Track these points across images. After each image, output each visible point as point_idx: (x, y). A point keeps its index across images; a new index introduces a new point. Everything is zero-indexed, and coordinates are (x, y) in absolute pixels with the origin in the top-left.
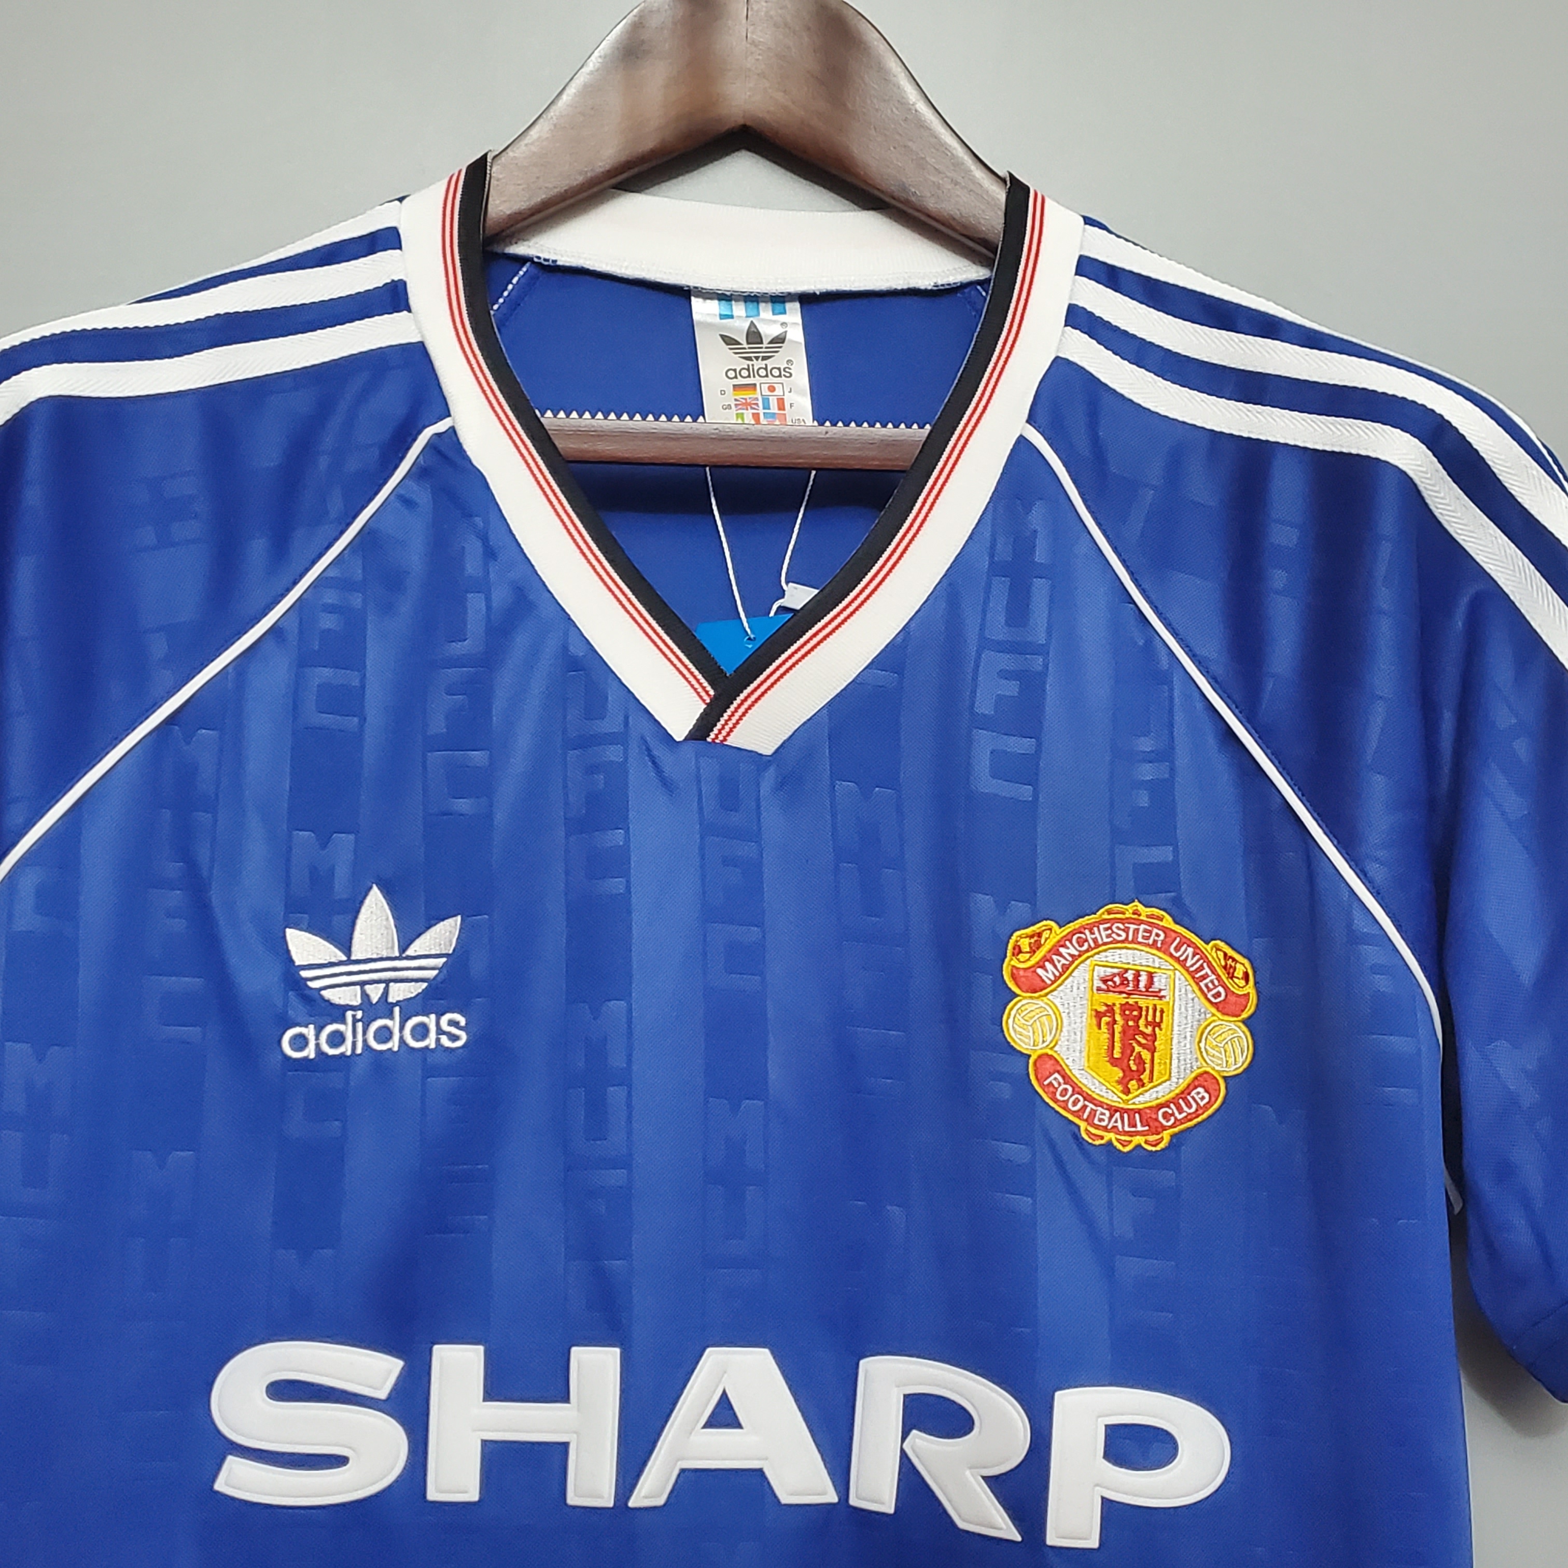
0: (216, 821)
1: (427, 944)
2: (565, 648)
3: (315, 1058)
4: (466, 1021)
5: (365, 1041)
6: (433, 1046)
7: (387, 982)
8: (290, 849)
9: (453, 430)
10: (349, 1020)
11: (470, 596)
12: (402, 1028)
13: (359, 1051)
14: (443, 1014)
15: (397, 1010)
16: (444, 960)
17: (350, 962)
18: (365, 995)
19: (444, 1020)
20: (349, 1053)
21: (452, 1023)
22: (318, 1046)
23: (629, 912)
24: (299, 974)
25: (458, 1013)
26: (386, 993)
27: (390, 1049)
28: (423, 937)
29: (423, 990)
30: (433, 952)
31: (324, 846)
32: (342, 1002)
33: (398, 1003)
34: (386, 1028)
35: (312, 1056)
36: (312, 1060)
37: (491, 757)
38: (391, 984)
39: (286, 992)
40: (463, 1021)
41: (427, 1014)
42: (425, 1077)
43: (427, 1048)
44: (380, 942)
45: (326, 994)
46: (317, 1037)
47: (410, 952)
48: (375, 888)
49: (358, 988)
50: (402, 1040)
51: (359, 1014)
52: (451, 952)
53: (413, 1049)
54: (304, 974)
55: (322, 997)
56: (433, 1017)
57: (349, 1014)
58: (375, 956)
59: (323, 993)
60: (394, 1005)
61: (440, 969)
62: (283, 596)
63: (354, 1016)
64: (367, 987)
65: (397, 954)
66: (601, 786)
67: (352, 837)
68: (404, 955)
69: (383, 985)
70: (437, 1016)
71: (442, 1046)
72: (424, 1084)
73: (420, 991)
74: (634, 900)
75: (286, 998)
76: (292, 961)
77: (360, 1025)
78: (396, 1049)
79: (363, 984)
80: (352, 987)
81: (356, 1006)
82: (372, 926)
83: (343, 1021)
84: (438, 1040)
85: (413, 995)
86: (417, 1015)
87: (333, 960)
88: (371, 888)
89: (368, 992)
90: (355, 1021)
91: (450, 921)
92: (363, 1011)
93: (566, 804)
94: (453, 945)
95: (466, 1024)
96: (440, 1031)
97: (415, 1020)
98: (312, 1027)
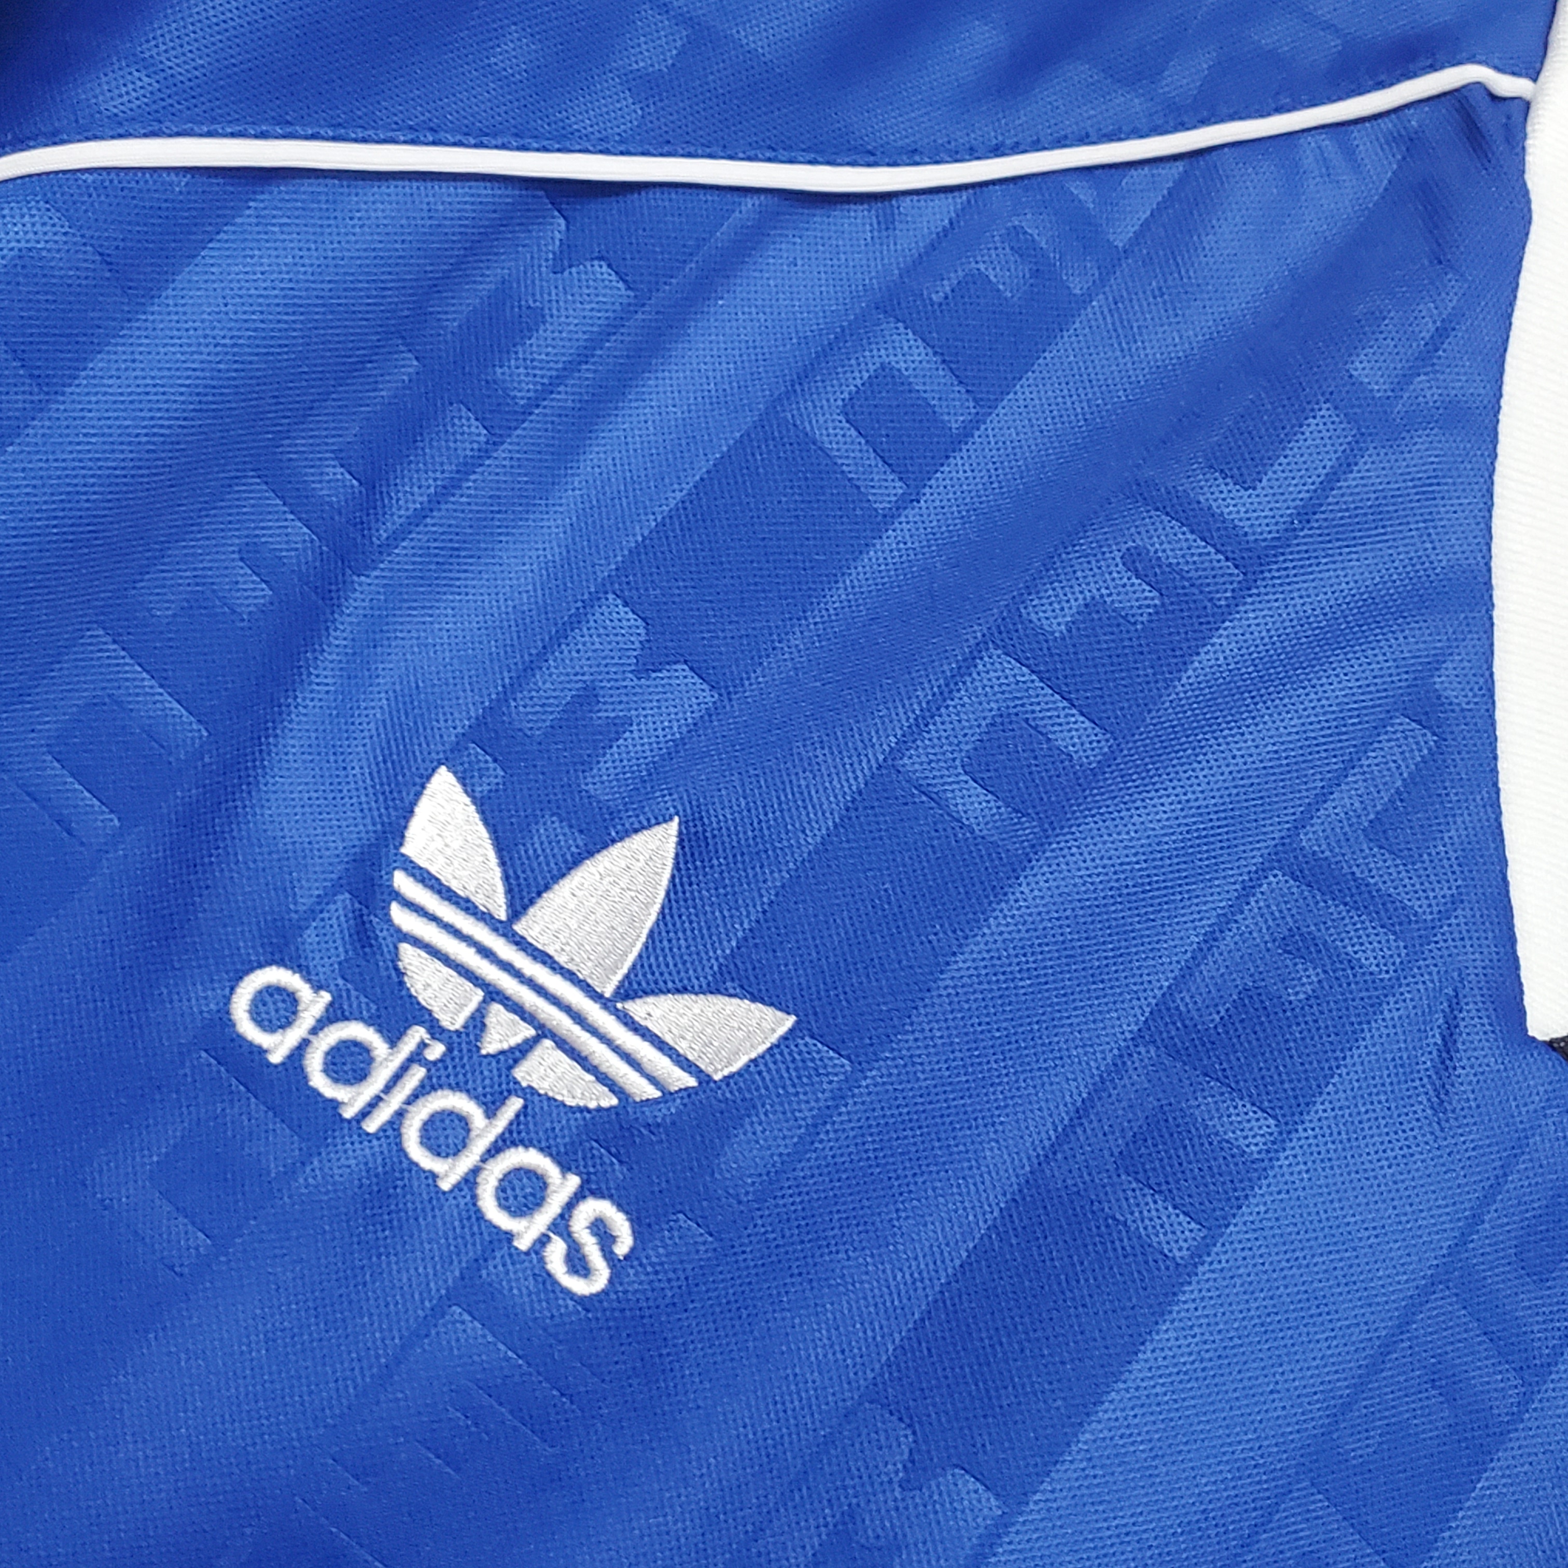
0: (484, 453)
1: (684, 1021)
2: (1435, 664)
3: (276, 1066)
4: (633, 1250)
5: (400, 1114)
6: (523, 1244)
7: (543, 1032)
8: (576, 621)
9: (1525, 106)
10: (409, 1045)
11: (1325, 410)
12: (494, 1151)
13: (372, 1125)
14: (598, 1194)
15: (515, 1104)
16: (692, 1082)
17: (504, 929)
18: (477, 1023)
19: (592, 1208)
20: (349, 1113)
21: (600, 1228)
22: (303, 1046)
23: (1160, 1312)
24: (390, 874)
25: (631, 1220)
26: (523, 1050)
27: (434, 1176)
28: (687, 999)
29: (599, 1109)
30: (682, 1047)
31: (644, 669)
32: (424, 998)
33: (529, 1093)
34: (463, 1121)
35: (276, 1058)
36: (269, 1065)
37: (1109, 759)
38: (548, 1043)
39: (338, 887)
40: (623, 1246)
41: (565, 1168)
42: (451, 1298)
43: (509, 1237)
44: (595, 939)
45: (409, 955)
46: (316, 1029)
47: (638, 1009)
48: (674, 826)
49: (479, 995)
50: (470, 1181)
51: (436, 1051)
52: (717, 1077)
53: (480, 1216)
54: (402, 881)
55: (396, 957)
56: (574, 1181)
57: (418, 1034)
58: (562, 959)
59: (406, 949)
60: (515, 1088)
61: (668, 1096)
62: (956, 157)
63: (423, 1045)
64: (496, 1008)
65: (608, 992)
66: (1296, 995)
67: (708, 697)
68: (619, 1006)
69: (529, 1032)
70: (581, 1187)
71: (542, 1260)
72: (438, 1311)
73: (592, 1105)
74: (1189, 1293)
75: (325, 899)
76: (399, 835)
77: (418, 1074)
78: (445, 1185)
79: (493, 994)
80: (468, 985)
81: (443, 1030)
82: (606, 895)
83: (393, 1039)
84: (543, 1241)
85: (570, 1102)
86: (545, 1150)
87: (479, 900)
88: (668, 819)
89: (491, 1020)
90: (416, 1057)
91: (770, 1013)
92: (450, 1049)
93: (1187, 972)
94: (734, 1068)
95: (627, 1257)
96: (561, 1225)
97: (531, 1158)
98: (326, 997)
